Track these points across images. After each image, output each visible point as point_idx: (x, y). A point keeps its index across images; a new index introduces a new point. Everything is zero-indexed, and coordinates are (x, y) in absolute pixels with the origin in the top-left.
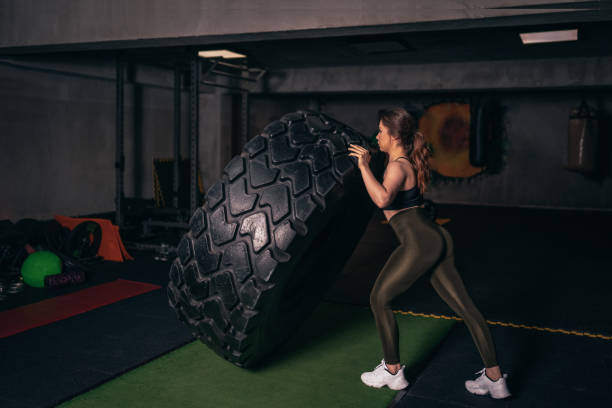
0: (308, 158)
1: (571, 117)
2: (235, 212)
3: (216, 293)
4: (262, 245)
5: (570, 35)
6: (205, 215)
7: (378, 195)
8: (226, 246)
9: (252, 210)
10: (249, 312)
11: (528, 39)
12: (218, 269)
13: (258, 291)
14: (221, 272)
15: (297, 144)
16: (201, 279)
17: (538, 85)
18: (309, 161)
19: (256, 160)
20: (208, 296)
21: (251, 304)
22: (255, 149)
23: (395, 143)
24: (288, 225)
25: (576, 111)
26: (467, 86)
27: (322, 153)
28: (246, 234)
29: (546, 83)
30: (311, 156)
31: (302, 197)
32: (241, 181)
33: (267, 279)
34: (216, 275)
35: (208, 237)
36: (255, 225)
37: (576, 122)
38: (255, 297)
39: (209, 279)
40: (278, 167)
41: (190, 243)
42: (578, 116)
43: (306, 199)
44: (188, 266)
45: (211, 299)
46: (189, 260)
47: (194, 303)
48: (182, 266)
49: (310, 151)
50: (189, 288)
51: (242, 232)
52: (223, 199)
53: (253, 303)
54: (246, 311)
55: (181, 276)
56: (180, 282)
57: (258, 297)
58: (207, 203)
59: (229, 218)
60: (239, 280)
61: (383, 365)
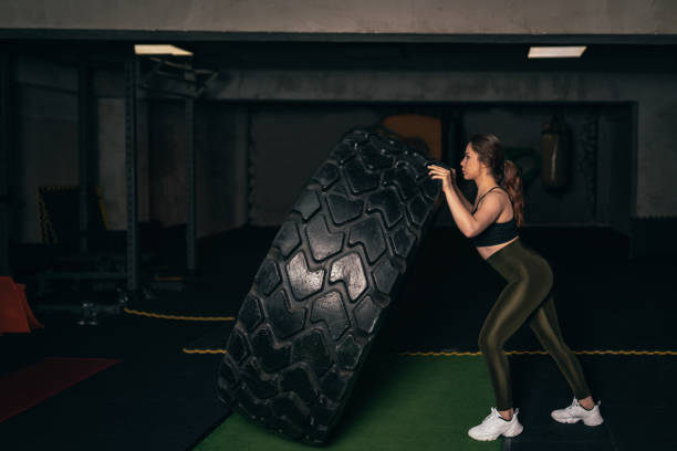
0: (393, 184)
1: (544, 132)
2: (319, 258)
3: (300, 359)
4: (361, 290)
5: (575, 52)
6: (278, 265)
7: (467, 224)
8: (310, 300)
9: (341, 251)
10: (346, 375)
11: (535, 53)
12: (303, 329)
13: (360, 346)
14: (307, 332)
15: (374, 170)
16: (277, 345)
17: (523, 99)
18: (394, 188)
19: (331, 191)
20: (288, 365)
21: (351, 363)
22: (328, 179)
24: (388, 265)
25: (547, 126)
26: (451, 98)
27: (405, 178)
28: (339, 281)
29: (531, 98)
30: (396, 182)
31: (397, 230)
32: (319, 218)
33: (371, 330)
34: (300, 336)
35: (285, 291)
36: (348, 268)
37: (549, 137)
38: (355, 355)
39: (290, 343)
40: (359, 197)
41: (259, 301)
42: (550, 131)
43: (402, 232)
44: (257, 331)
45: (293, 367)
46: (259, 324)
47: (265, 377)
48: (246, 334)
49: (390, 176)
50: (261, 359)
51: (333, 280)
52: (300, 244)
53: (354, 361)
54: (342, 374)
55: (248, 346)
56: (245, 354)
57: (360, 353)
58: (276, 250)
59: (312, 265)
60: (334, 337)
61: (495, 413)
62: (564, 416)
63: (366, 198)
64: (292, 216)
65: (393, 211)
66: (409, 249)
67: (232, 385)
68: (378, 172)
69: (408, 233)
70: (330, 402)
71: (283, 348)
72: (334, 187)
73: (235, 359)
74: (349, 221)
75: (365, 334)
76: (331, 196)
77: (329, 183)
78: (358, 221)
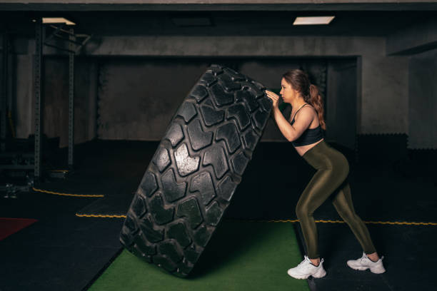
0: (242, 100)
2: (196, 149)
3: (180, 217)
7: (289, 132)
8: (190, 177)
9: (210, 144)
10: (211, 229)
12: (184, 197)
13: (221, 210)
14: (186, 198)
15: (229, 90)
16: (167, 207)
18: (243, 104)
19: (203, 104)
20: (173, 220)
21: (215, 221)
22: (201, 96)
23: (298, 95)
24: (242, 155)
27: (250, 97)
28: (209, 165)
30: (245, 100)
31: (247, 131)
32: (196, 121)
33: (229, 200)
34: (182, 201)
35: (173, 170)
38: (219, 216)
39: (175, 205)
40: (221, 109)
41: (155, 176)
43: (251, 133)
44: (154, 196)
45: (176, 222)
46: (155, 192)
47: (156, 228)
48: (145, 197)
49: (241, 95)
50: (155, 215)
51: (205, 163)
52: (183, 138)
53: (216, 220)
54: (208, 229)
55: (146, 206)
56: (144, 211)
57: (221, 215)
58: (167, 142)
59: (191, 152)
60: (205, 203)
61: (307, 260)
62: (356, 265)
63: (226, 109)
64: (177, 120)
65: (244, 119)
66: (255, 145)
67: (133, 232)
68: (232, 92)
69: (254, 134)
70: (198, 247)
71: (170, 209)
72: (205, 101)
73: (137, 215)
74: (216, 124)
75: (225, 202)
76: (203, 107)
77: (201, 98)
78: (221, 125)
